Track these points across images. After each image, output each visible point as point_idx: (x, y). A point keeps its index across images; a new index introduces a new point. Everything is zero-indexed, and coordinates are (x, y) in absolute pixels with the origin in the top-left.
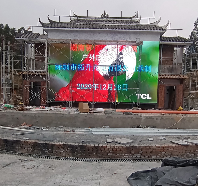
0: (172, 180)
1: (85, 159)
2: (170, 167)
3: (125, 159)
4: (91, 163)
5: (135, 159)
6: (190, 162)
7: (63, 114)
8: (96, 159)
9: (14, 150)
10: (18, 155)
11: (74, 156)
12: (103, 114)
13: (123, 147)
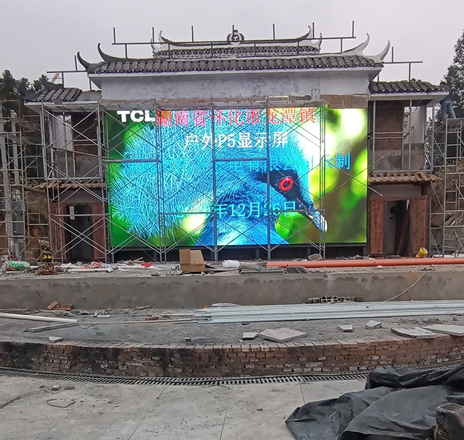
0: (382, 419)
1: (192, 380)
2: (383, 389)
3: (285, 377)
4: (207, 388)
5: (308, 376)
6: (429, 377)
7: (143, 278)
8: (218, 379)
9: (30, 366)
10: (37, 376)
11: (166, 374)
12: (237, 273)
13: (279, 348)
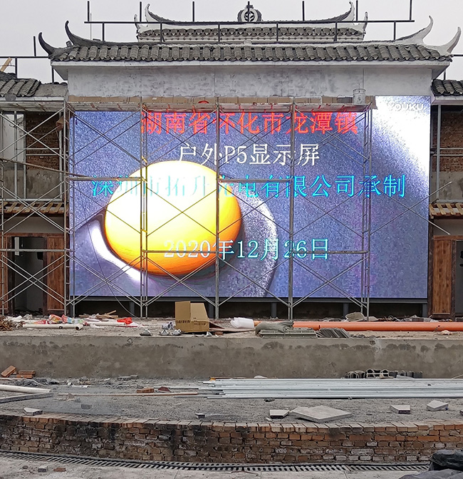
1: (210, 466)
2: (449, 471)
3: (325, 465)
4: (229, 475)
5: (355, 465)
7: (130, 338)
8: (241, 465)
10: (13, 457)
11: (176, 457)
12: (253, 335)
13: (318, 429)
